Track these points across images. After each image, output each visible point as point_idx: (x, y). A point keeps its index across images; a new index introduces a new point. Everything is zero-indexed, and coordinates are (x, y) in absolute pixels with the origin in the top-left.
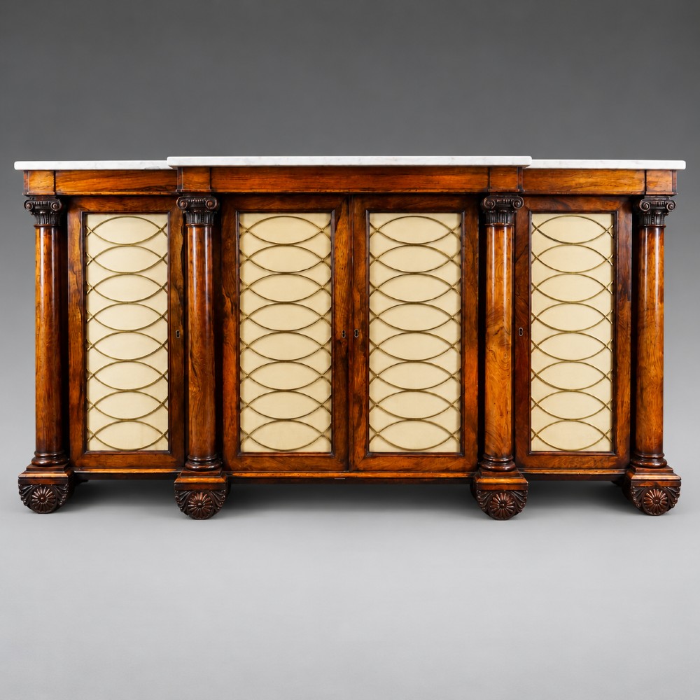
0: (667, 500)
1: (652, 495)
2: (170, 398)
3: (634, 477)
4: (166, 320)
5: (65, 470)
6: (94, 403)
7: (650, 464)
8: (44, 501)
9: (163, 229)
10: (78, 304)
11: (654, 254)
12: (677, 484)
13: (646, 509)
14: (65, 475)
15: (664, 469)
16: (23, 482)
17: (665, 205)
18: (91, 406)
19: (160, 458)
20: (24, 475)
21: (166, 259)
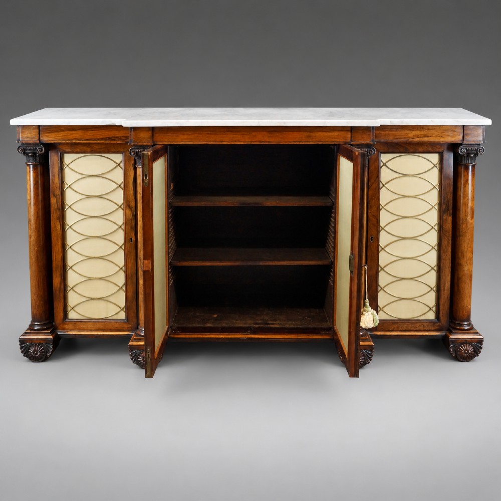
0: (473, 351)
1: (463, 348)
2: (126, 284)
3: (452, 337)
4: (122, 229)
5: (52, 333)
6: (71, 287)
7: (463, 328)
8: (36, 354)
9: (119, 165)
10: (58, 219)
11: (468, 184)
12: (480, 341)
13: (459, 358)
14: (51, 337)
15: (472, 331)
16: (22, 341)
17: (476, 150)
18: (69, 289)
19: (119, 325)
20: (22, 337)
21: (122, 186)
